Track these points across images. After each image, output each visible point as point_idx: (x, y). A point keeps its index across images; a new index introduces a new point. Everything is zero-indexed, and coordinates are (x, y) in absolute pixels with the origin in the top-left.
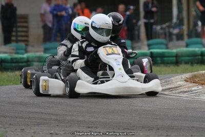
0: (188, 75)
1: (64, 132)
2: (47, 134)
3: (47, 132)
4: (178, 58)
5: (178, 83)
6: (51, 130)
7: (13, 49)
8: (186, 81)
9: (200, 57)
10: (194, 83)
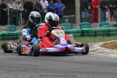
0: (102, 43)
1: (38, 75)
2: (29, 76)
3: (29, 75)
4: (96, 33)
5: (97, 48)
6: (31, 74)
7: (9, 28)
8: (101, 46)
9: (108, 32)
10: (105, 47)
